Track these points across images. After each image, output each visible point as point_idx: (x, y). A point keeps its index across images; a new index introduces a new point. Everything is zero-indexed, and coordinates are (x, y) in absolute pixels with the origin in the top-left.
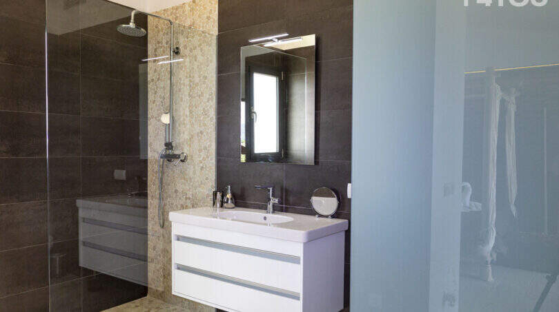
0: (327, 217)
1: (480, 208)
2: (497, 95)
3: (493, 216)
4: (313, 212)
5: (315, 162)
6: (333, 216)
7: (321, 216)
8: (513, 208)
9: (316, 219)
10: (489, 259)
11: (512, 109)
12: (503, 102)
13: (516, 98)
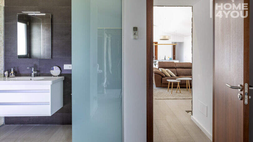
0: (57, 76)
1: (102, 72)
2: (106, 37)
3: (105, 73)
4: (51, 75)
5: (51, 58)
6: (59, 76)
7: (54, 76)
8: (111, 71)
9: (52, 77)
10: (105, 87)
11: (110, 41)
12: (107, 38)
13: (111, 37)
